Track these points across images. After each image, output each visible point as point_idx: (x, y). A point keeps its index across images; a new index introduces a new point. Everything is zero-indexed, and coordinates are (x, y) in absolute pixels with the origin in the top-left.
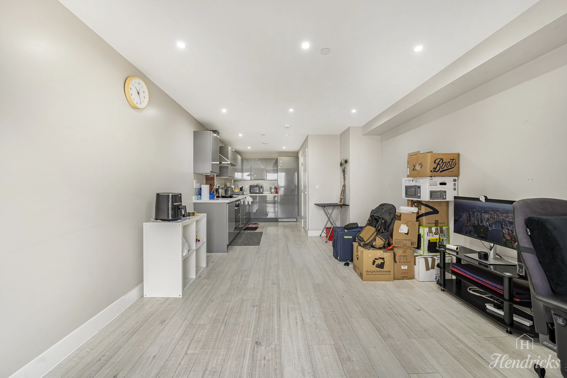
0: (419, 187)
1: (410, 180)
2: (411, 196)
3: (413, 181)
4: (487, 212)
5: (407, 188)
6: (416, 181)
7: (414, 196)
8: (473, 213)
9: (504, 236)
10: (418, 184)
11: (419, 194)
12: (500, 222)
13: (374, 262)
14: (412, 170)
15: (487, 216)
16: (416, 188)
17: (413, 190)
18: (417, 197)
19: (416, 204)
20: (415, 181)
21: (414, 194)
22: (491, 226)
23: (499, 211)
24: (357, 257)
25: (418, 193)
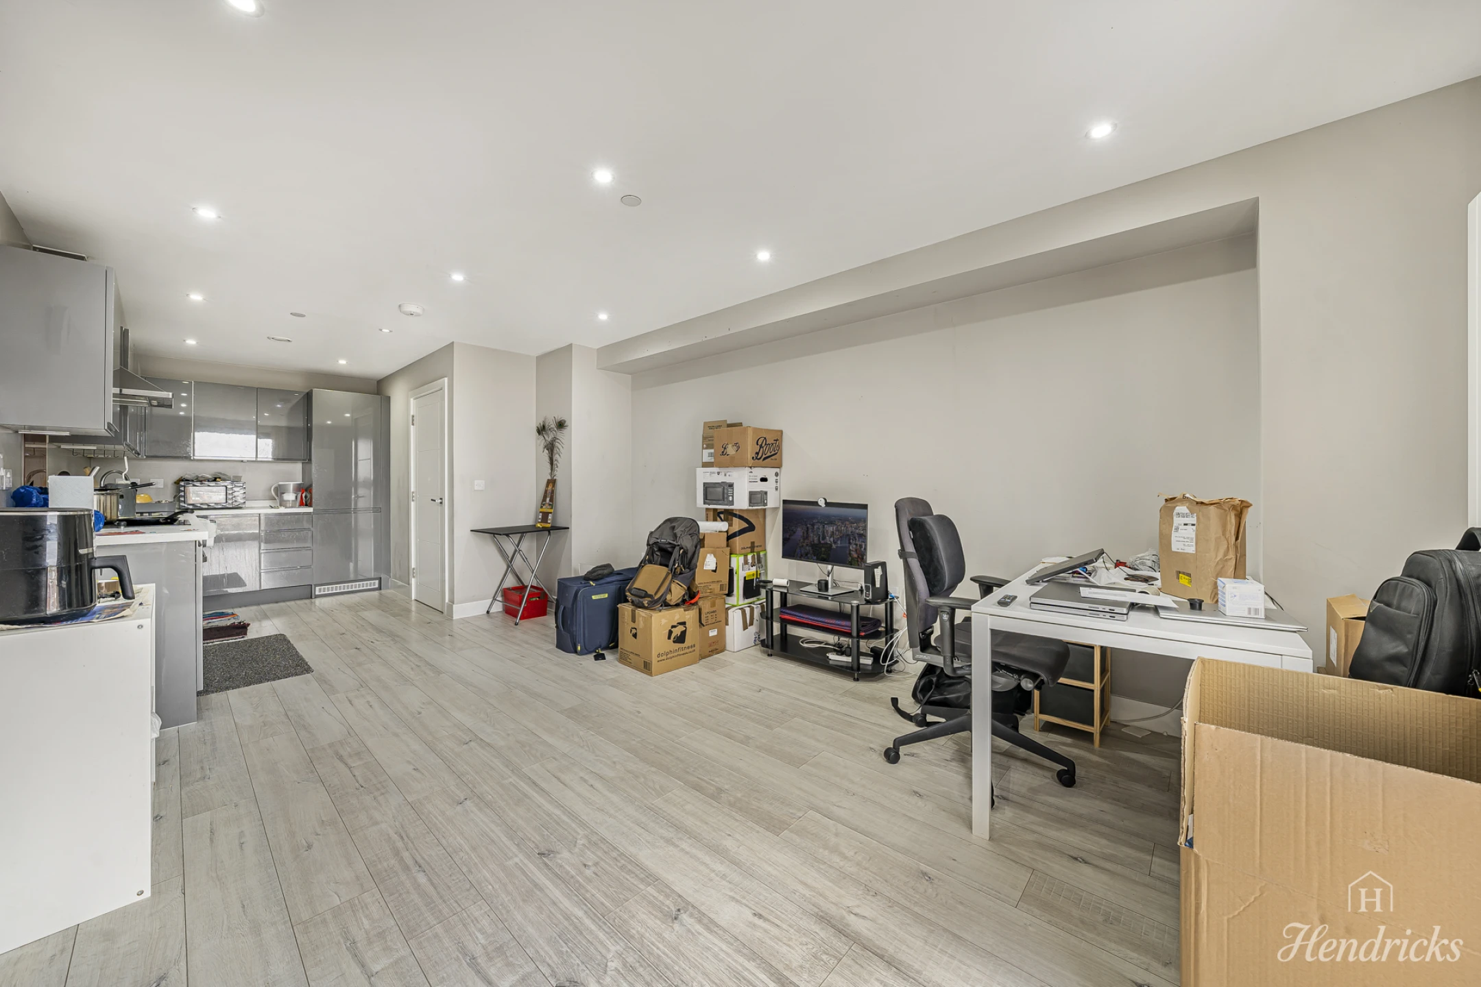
0: (731, 485)
1: (714, 473)
2: (714, 502)
3: (719, 473)
4: (831, 523)
5: (707, 486)
6: (725, 475)
7: (720, 502)
8: (813, 525)
9: (850, 554)
10: (728, 480)
11: (731, 498)
12: (848, 535)
13: (670, 632)
14: (721, 453)
15: (831, 529)
16: (726, 487)
17: (720, 490)
18: (726, 502)
19: (722, 516)
20: (723, 474)
21: (721, 498)
22: (835, 543)
23: (848, 520)
24: (634, 631)
25: (729, 496)
